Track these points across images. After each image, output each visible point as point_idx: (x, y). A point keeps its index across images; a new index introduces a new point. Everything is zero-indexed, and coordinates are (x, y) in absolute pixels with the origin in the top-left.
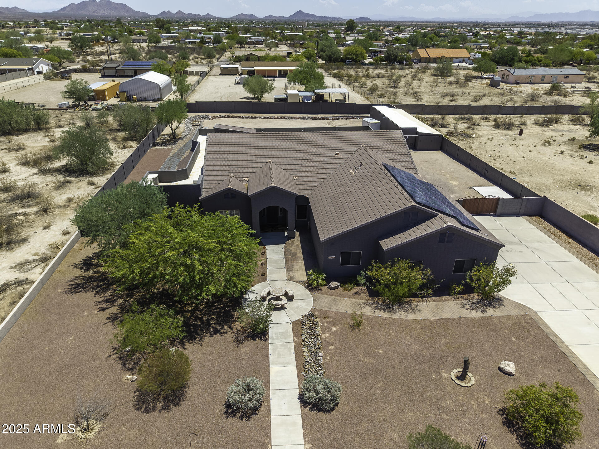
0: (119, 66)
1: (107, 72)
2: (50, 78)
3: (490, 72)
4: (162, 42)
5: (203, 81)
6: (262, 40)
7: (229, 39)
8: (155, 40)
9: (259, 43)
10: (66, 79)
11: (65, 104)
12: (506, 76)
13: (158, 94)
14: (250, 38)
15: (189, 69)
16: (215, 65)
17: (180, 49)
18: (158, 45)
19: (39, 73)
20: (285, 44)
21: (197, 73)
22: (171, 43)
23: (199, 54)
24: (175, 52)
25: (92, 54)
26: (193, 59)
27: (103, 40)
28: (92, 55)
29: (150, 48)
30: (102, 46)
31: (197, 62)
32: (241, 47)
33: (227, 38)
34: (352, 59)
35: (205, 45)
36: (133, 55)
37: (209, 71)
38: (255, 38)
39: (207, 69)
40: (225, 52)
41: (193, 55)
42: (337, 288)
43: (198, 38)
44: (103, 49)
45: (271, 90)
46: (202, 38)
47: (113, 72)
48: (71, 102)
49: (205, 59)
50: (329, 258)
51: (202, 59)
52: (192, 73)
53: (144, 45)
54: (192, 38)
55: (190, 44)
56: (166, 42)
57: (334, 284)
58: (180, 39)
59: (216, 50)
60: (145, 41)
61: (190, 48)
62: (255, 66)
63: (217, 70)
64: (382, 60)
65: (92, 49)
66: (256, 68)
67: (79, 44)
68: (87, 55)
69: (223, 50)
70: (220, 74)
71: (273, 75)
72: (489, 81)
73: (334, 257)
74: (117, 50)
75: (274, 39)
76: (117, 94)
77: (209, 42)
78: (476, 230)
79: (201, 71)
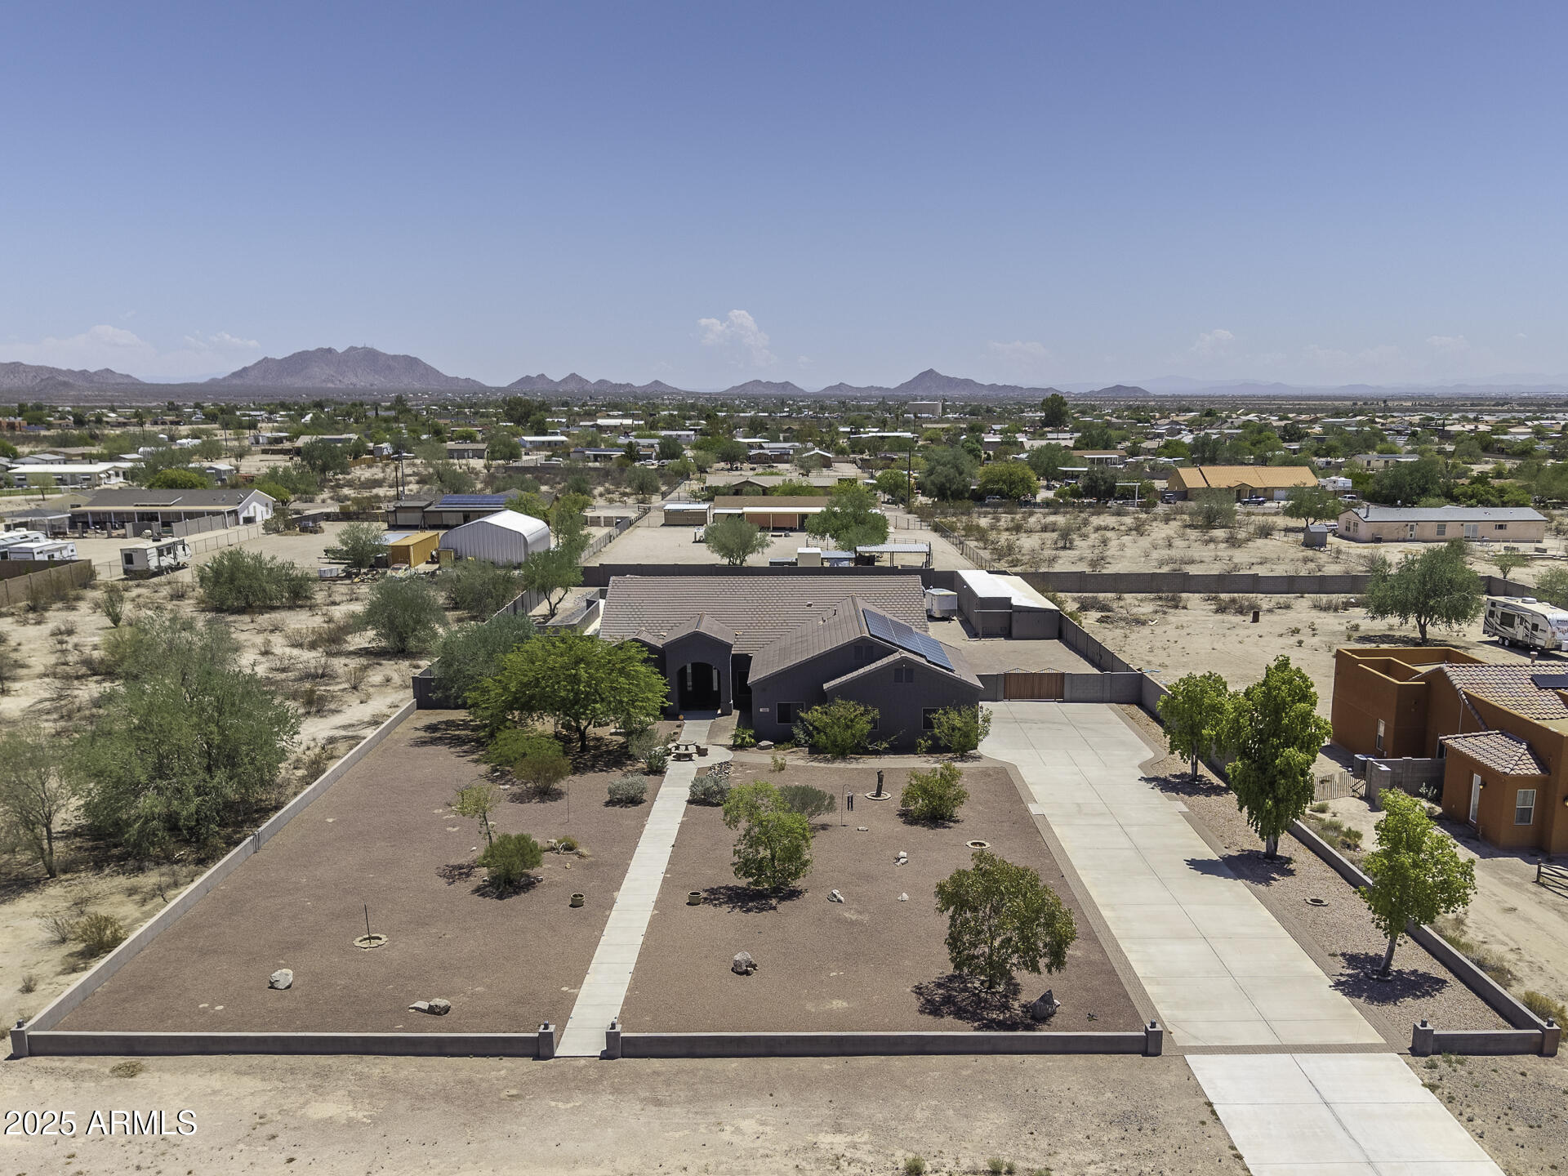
0: (430, 505)
1: (402, 518)
2: (277, 531)
3: (1329, 518)
4: (525, 458)
5: (620, 537)
6: (791, 452)
7: (701, 449)
8: (506, 450)
9: (782, 458)
10: (311, 532)
11: (331, 570)
12: (1352, 524)
13: (521, 554)
14: (761, 447)
15: (589, 513)
16: (655, 508)
17: (570, 471)
18: (512, 464)
19: (249, 520)
20: (854, 462)
21: (608, 522)
22: (548, 458)
23: (618, 485)
24: (558, 479)
25: (350, 484)
26: (601, 495)
27: (371, 452)
28: (351, 486)
29: (492, 470)
30: (370, 467)
31: (611, 501)
32: (731, 469)
33: (697, 447)
34: (1000, 493)
35: (637, 464)
36: (455, 484)
37: (639, 519)
38: (770, 447)
39: (633, 515)
40: (688, 478)
41: (603, 485)
42: (768, 747)
43: (619, 446)
44: (376, 472)
45: (763, 547)
46: (630, 445)
47: (415, 518)
48: (338, 569)
49: (632, 494)
50: (761, 710)
51: (625, 494)
52: (595, 522)
53: (478, 464)
54: (603, 447)
55: (596, 460)
56: (534, 457)
57: (764, 743)
58: (572, 450)
59: (662, 476)
60: (478, 454)
61: (595, 469)
62: (747, 506)
63: (658, 517)
64: (1076, 494)
65: (349, 474)
66: (746, 510)
67: (319, 462)
68: (342, 486)
69: (683, 475)
70: (663, 525)
71: (788, 526)
72: (1301, 536)
73: (768, 710)
74: (410, 475)
75: (827, 449)
76: (432, 557)
77: (649, 457)
78: (952, 671)
79: (617, 518)
